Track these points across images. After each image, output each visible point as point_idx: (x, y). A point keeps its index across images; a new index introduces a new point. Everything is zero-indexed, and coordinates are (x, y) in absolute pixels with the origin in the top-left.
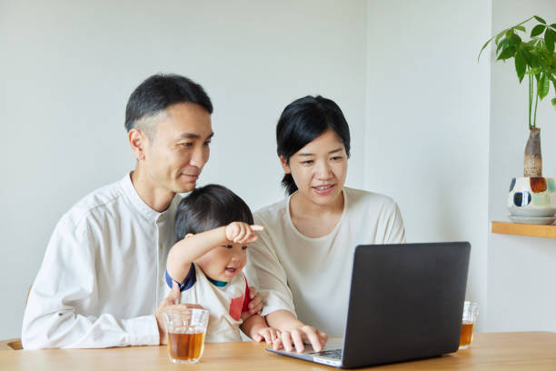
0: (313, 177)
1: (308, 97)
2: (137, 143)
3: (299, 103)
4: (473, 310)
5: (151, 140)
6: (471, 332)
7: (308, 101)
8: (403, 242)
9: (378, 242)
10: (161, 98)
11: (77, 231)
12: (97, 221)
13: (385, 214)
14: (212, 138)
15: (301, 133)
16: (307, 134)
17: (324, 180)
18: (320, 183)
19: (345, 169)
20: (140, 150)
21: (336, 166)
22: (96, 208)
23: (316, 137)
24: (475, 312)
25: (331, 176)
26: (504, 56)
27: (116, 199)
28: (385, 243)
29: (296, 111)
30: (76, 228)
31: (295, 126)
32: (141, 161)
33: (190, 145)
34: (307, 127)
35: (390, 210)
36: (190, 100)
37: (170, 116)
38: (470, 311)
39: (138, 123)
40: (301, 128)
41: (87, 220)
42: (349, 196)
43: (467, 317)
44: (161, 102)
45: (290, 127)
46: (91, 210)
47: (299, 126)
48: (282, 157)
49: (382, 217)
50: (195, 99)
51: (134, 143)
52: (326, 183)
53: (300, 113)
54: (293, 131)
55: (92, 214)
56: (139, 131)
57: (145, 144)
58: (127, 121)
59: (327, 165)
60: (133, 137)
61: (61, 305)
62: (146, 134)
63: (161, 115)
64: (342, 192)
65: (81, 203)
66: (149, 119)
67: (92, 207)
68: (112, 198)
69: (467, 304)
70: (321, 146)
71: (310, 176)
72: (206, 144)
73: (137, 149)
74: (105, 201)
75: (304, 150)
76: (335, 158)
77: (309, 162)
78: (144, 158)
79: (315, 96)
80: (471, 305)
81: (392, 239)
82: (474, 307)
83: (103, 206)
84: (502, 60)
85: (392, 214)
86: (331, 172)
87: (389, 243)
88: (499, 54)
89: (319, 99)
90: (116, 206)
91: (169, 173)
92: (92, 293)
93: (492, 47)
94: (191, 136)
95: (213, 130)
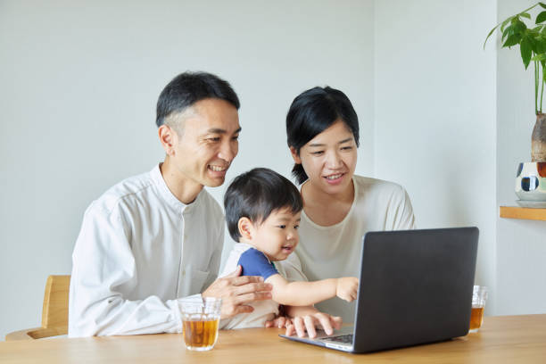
0: (324, 166)
1: (317, 88)
2: (167, 139)
3: (307, 94)
4: (483, 294)
5: (180, 137)
6: (480, 316)
7: (317, 91)
8: (413, 229)
9: (389, 229)
10: (188, 94)
11: (111, 218)
12: (129, 207)
13: (395, 203)
14: (240, 133)
15: (311, 124)
16: (316, 125)
17: (335, 170)
18: (332, 172)
19: (355, 158)
20: (170, 145)
21: (346, 156)
22: (128, 195)
23: (326, 128)
24: (485, 295)
25: (342, 165)
26: (509, 43)
27: (145, 188)
28: (395, 230)
29: (305, 103)
30: (109, 215)
31: (305, 117)
32: (172, 157)
33: (217, 140)
34: (317, 118)
35: (400, 197)
36: (217, 96)
37: (196, 111)
38: (479, 294)
39: (167, 120)
40: (311, 119)
41: (119, 205)
42: (358, 183)
43: (476, 301)
44: (188, 98)
45: (300, 118)
46: (123, 198)
47: (309, 116)
48: (292, 147)
49: (391, 204)
50: (221, 95)
51: (164, 139)
52: (338, 172)
53: (309, 104)
54: (303, 121)
55: (124, 201)
56: (168, 127)
57: (174, 139)
58: (158, 118)
59: (337, 155)
60: (163, 133)
61: (109, 291)
62: (175, 130)
63: (189, 111)
64: (352, 181)
65: (112, 190)
66: (177, 116)
67: (124, 194)
68: (141, 187)
69: (476, 288)
70: (331, 136)
71: (321, 165)
72: (234, 138)
73: (167, 145)
74: (135, 190)
75: (315, 141)
76: (345, 148)
77: (319, 152)
78: (174, 153)
79: (323, 87)
80: (480, 289)
81: (401, 225)
82: (483, 291)
83: (134, 194)
84: (507, 48)
85: (401, 202)
86: (341, 162)
87: (400, 229)
88: (505, 41)
89: (328, 90)
90: (145, 195)
91: (197, 167)
92: (134, 277)
93: (497, 34)
94: (218, 131)
95: (241, 126)
